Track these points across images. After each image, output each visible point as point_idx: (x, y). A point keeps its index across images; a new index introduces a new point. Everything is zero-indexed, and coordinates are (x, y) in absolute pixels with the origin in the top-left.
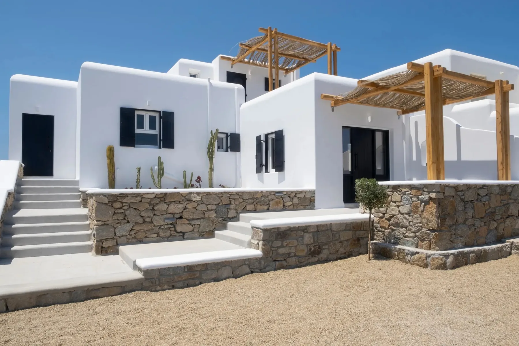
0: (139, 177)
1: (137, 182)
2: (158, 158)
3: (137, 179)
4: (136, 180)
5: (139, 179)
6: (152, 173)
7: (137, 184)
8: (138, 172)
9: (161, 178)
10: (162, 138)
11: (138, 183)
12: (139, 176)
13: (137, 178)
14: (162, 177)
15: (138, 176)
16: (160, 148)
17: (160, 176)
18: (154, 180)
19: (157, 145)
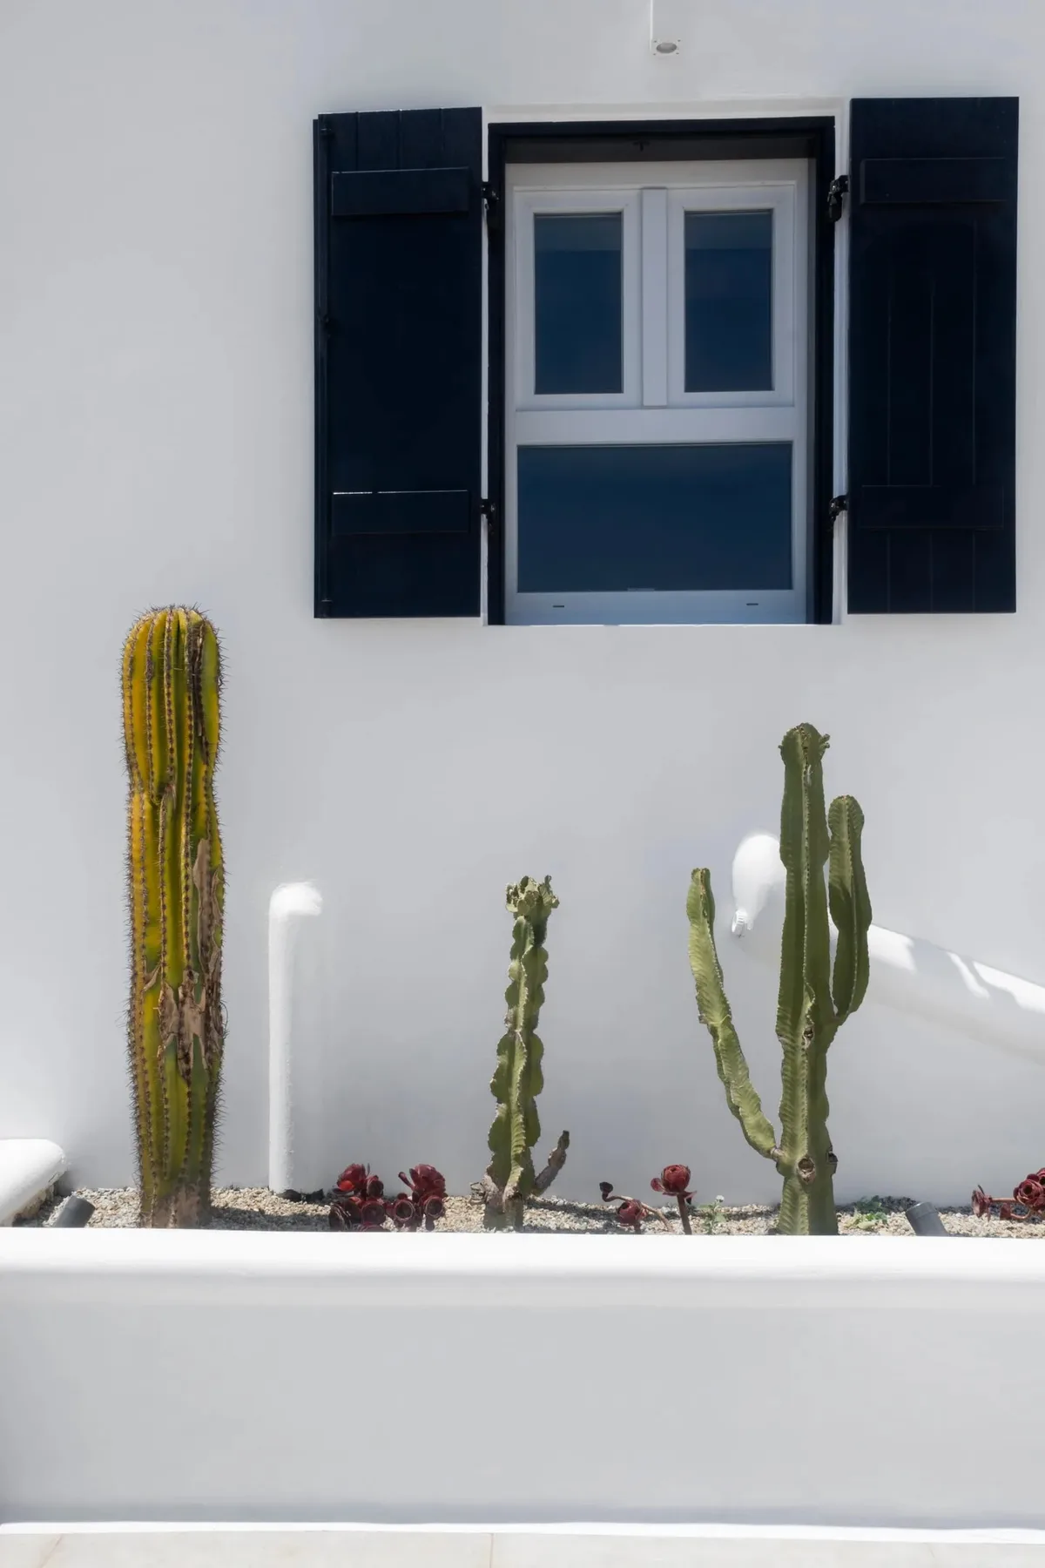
0: (531, 1023)
1: (500, 1088)
2: (788, 749)
3: (507, 1046)
4: (495, 1062)
5: (534, 1048)
6: (708, 953)
7: (498, 1111)
8: (516, 952)
9: (823, 1034)
10: (840, 484)
11: (515, 1093)
12: (537, 997)
13: (503, 1030)
14: (841, 1018)
15: (512, 996)
16: (820, 612)
17: (808, 1005)
18: (729, 1050)
19: (787, 584)
